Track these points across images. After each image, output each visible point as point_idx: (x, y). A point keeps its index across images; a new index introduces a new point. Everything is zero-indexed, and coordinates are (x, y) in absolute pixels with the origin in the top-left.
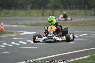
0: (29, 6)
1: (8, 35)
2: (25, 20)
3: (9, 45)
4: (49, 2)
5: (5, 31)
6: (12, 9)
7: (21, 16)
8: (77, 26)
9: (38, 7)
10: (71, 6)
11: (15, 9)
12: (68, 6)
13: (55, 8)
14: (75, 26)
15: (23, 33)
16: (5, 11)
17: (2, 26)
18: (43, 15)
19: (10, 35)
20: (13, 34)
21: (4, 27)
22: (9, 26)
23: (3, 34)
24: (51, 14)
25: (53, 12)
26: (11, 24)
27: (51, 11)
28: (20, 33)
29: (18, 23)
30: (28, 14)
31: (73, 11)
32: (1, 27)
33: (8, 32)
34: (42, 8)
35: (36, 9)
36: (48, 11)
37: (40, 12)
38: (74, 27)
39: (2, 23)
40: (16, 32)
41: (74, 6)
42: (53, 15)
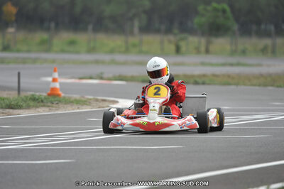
0: (136, 24)
1: (73, 109)
2: (125, 63)
3: (74, 138)
4: (197, 13)
5: (64, 97)
6: (85, 30)
7: (112, 51)
8: (278, 87)
9: (163, 27)
10: (263, 27)
11: (96, 30)
12: (254, 27)
13: (215, 29)
14: (272, 86)
15: (117, 102)
16: (66, 36)
17: (54, 80)
18: (178, 50)
19: (78, 108)
20: (87, 105)
21: (61, 84)
22: (77, 81)
23: (57, 106)
24: (203, 49)
25: (208, 43)
27: (203, 40)
28: (107, 104)
29: (102, 73)
30: (134, 46)
31: (267, 42)
32: (52, 85)
33: (71, 100)
34: (176, 31)
35: (158, 31)
36: (194, 40)
37: (170, 42)
38: (270, 88)
39: (55, 71)
40: (97, 100)
41: (272, 28)
42: (207, 51)
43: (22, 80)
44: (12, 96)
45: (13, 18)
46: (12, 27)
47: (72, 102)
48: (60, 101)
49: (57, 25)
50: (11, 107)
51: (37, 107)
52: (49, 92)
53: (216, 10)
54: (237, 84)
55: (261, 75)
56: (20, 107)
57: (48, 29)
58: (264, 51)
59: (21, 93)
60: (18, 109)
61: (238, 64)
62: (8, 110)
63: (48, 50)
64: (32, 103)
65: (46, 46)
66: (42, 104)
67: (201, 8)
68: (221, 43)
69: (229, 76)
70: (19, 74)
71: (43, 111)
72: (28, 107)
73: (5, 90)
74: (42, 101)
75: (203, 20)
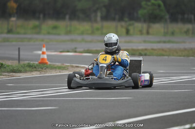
0: (99, 14)
1: (56, 73)
2: (91, 42)
3: (57, 92)
4: (141, 7)
5: (50, 65)
6: (64, 18)
7: (82, 33)
9: (117, 17)
10: (186, 16)
11: (71, 19)
12: (180, 16)
13: (153, 18)
16: (51, 23)
17: (43, 53)
18: (128, 32)
19: (60, 72)
20: (66, 70)
21: (48, 56)
22: (58, 54)
23: (45, 70)
24: (145, 31)
25: (149, 27)
26: (61, 50)
27: (145, 26)
28: (79, 69)
29: (76, 48)
30: (98, 29)
31: (189, 26)
32: (42, 56)
33: (55, 66)
34: (126, 19)
35: (114, 19)
36: (138, 25)
37: (122, 26)
39: (44, 47)
40: (72, 67)
41: (193, 17)
42: (148, 33)
43: (21, 53)
44: (14, 64)
45: (15, 11)
46: (14, 17)
47: (56, 68)
48: (47, 68)
49: (44, 15)
50: (14, 71)
51: (32, 71)
52: (40, 61)
53: (153, 4)
54: (168, 56)
55: (185, 49)
56: (20, 72)
57: (39, 18)
58: (187, 32)
59: (21, 62)
60: (18, 72)
61: (169, 42)
62: (12, 74)
63: (39, 33)
64: (28, 69)
65: (37, 30)
66: (35, 69)
67: (143, 3)
68: (157, 27)
69: (163, 50)
70: (19, 49)
71: (36, 74)
72: (26, 72)
73: (9, 60)
74: (35, 67)
75: (145, 11)
